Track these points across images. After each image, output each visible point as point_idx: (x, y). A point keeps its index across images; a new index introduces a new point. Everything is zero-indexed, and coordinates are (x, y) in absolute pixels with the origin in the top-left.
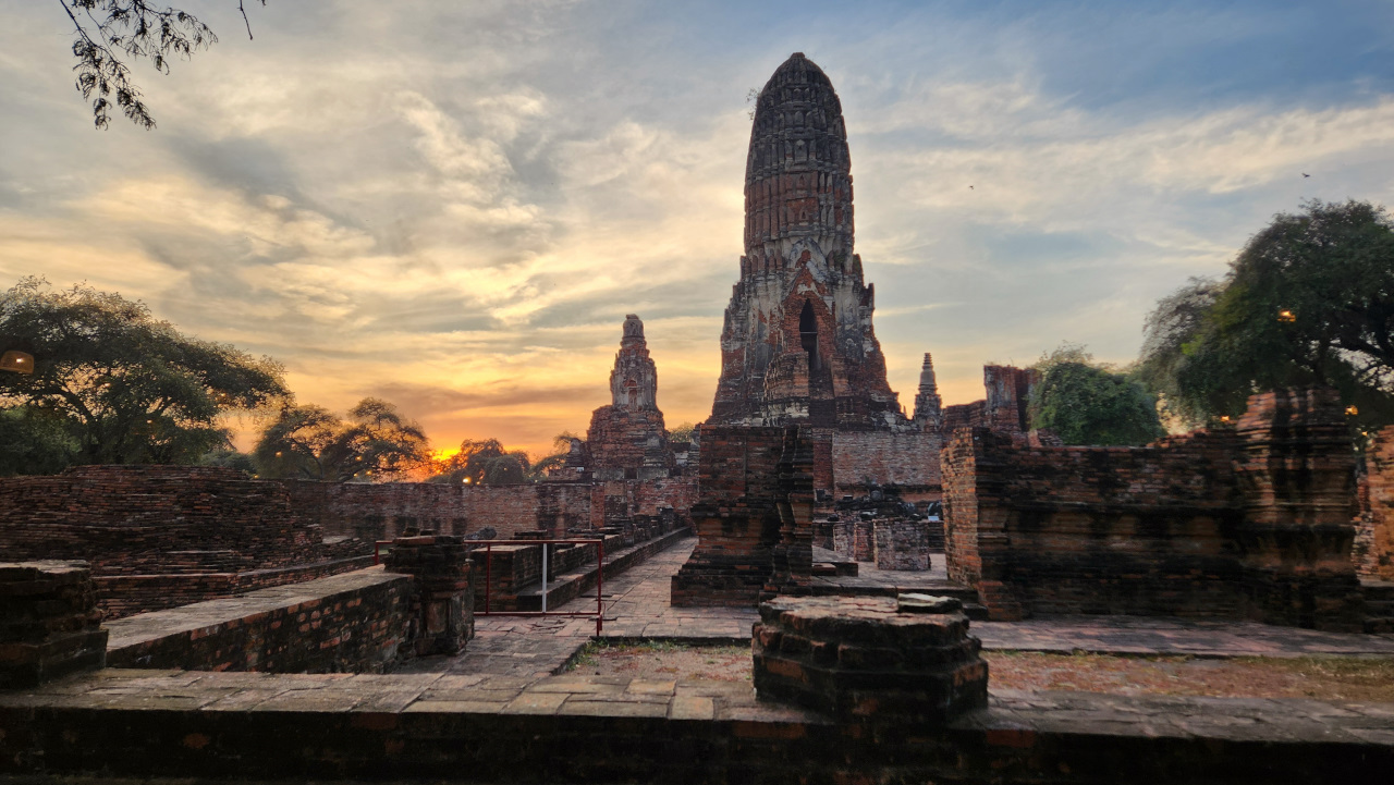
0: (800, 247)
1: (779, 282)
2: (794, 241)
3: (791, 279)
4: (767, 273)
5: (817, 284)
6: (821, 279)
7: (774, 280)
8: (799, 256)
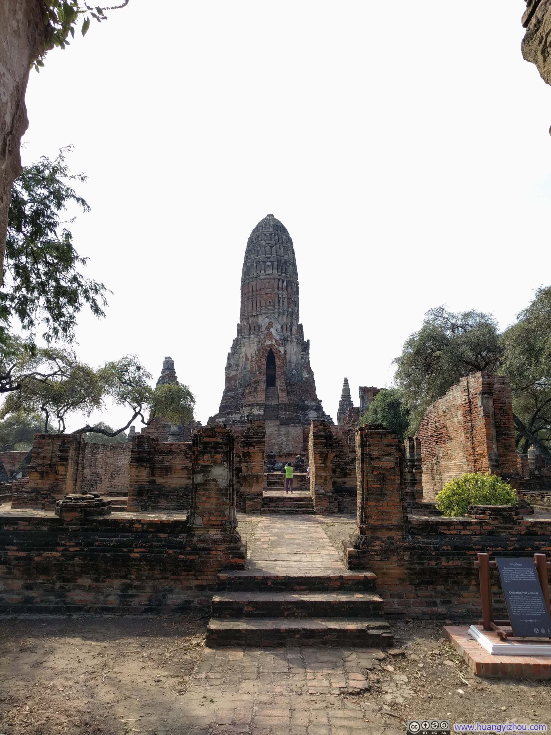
0: (267, 320)
1: (256, 339)
2: (264, 316)
3: (262, 337)
4: (250, 334)
5: (276, 341)
6: (278, 338)
7: (253, 338)
8: (267, 325)
